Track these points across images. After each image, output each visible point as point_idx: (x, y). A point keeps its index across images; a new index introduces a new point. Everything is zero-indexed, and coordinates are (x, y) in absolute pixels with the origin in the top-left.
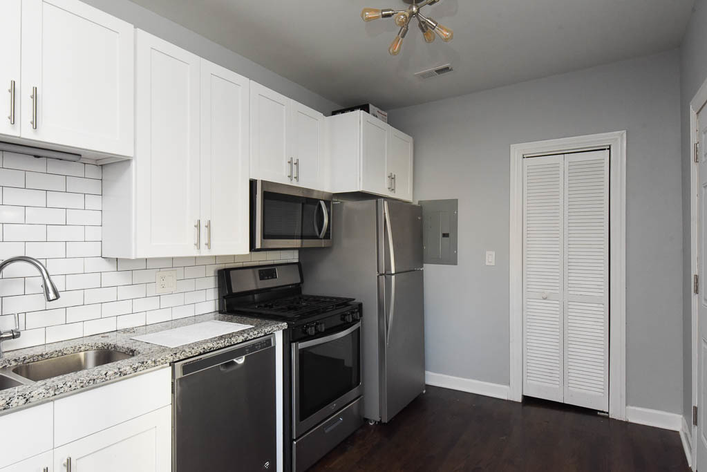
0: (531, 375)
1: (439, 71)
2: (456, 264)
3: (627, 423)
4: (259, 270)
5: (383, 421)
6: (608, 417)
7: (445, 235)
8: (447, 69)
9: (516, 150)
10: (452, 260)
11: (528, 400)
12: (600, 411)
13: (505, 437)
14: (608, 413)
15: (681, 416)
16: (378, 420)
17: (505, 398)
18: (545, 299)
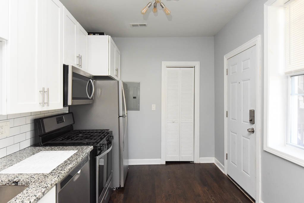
0: (168, 153)
1: (141, 25)
2: (139, 110)
3: (200, 164)
4: (56, 118)
5: (121, 186)
6: (194, 163)
7: (134, 98)
8: (145, 25)
9: (164, 64)
10: (137, 108)
11: (167, 163)
12: (191, 161)
13: (170, 179)
14: (193, 161)
15: (214, 158)
16: (119, 186)
17: (159, 164)
18: (173, 122)
